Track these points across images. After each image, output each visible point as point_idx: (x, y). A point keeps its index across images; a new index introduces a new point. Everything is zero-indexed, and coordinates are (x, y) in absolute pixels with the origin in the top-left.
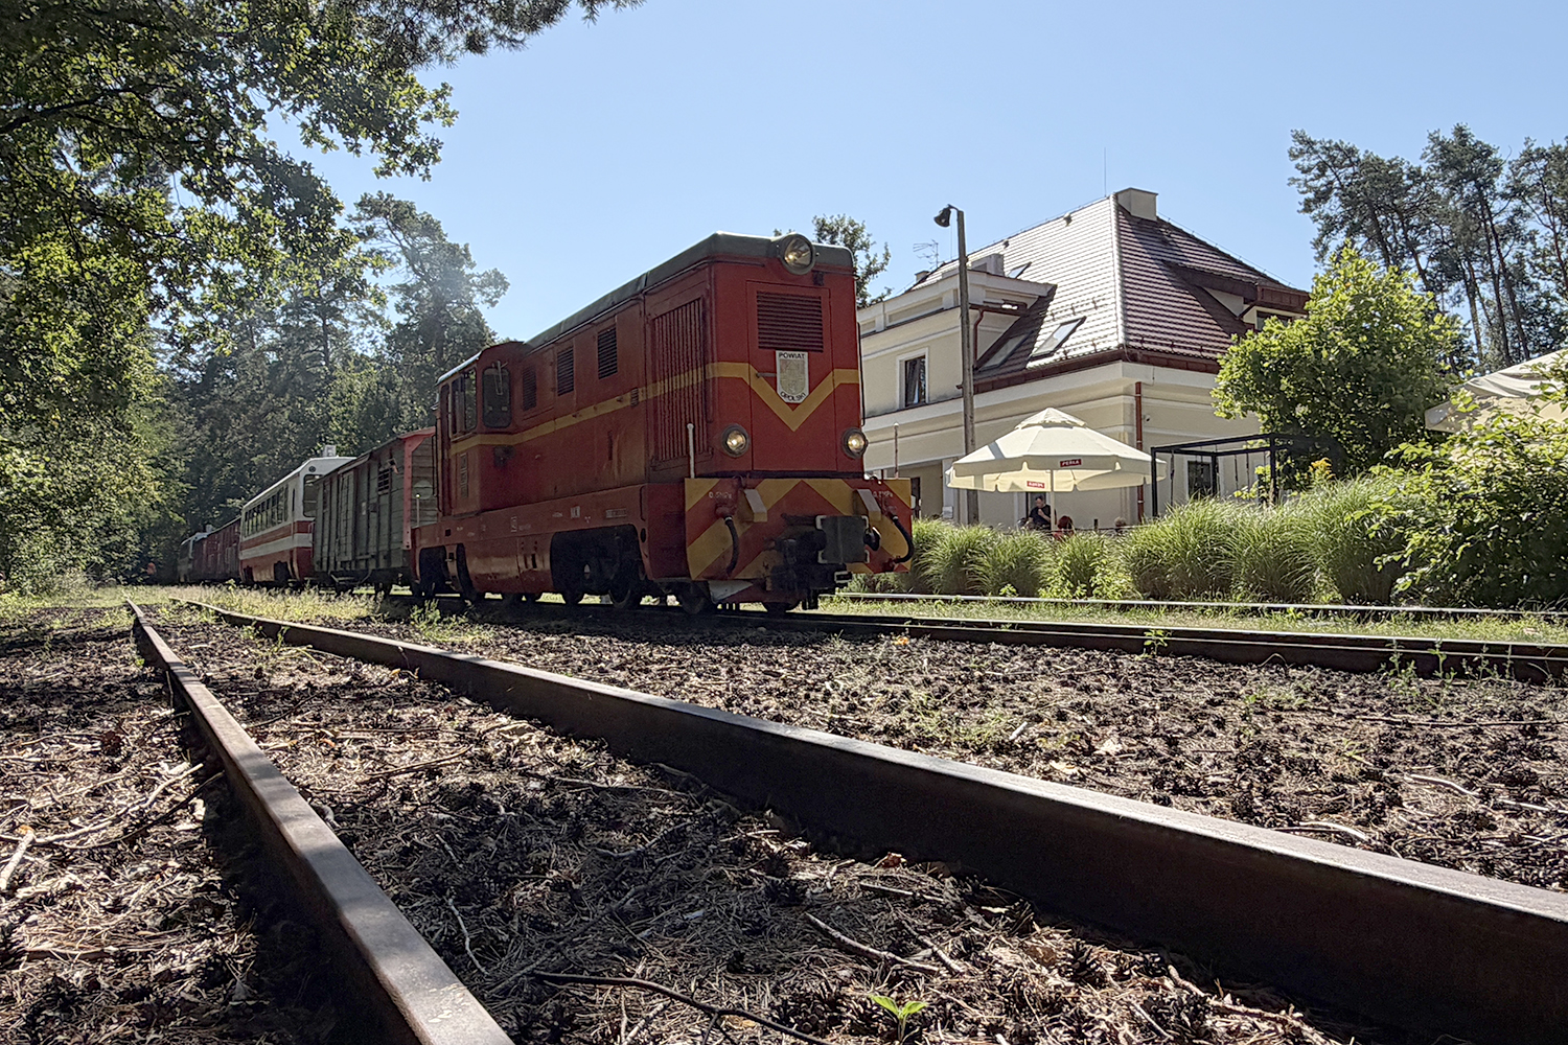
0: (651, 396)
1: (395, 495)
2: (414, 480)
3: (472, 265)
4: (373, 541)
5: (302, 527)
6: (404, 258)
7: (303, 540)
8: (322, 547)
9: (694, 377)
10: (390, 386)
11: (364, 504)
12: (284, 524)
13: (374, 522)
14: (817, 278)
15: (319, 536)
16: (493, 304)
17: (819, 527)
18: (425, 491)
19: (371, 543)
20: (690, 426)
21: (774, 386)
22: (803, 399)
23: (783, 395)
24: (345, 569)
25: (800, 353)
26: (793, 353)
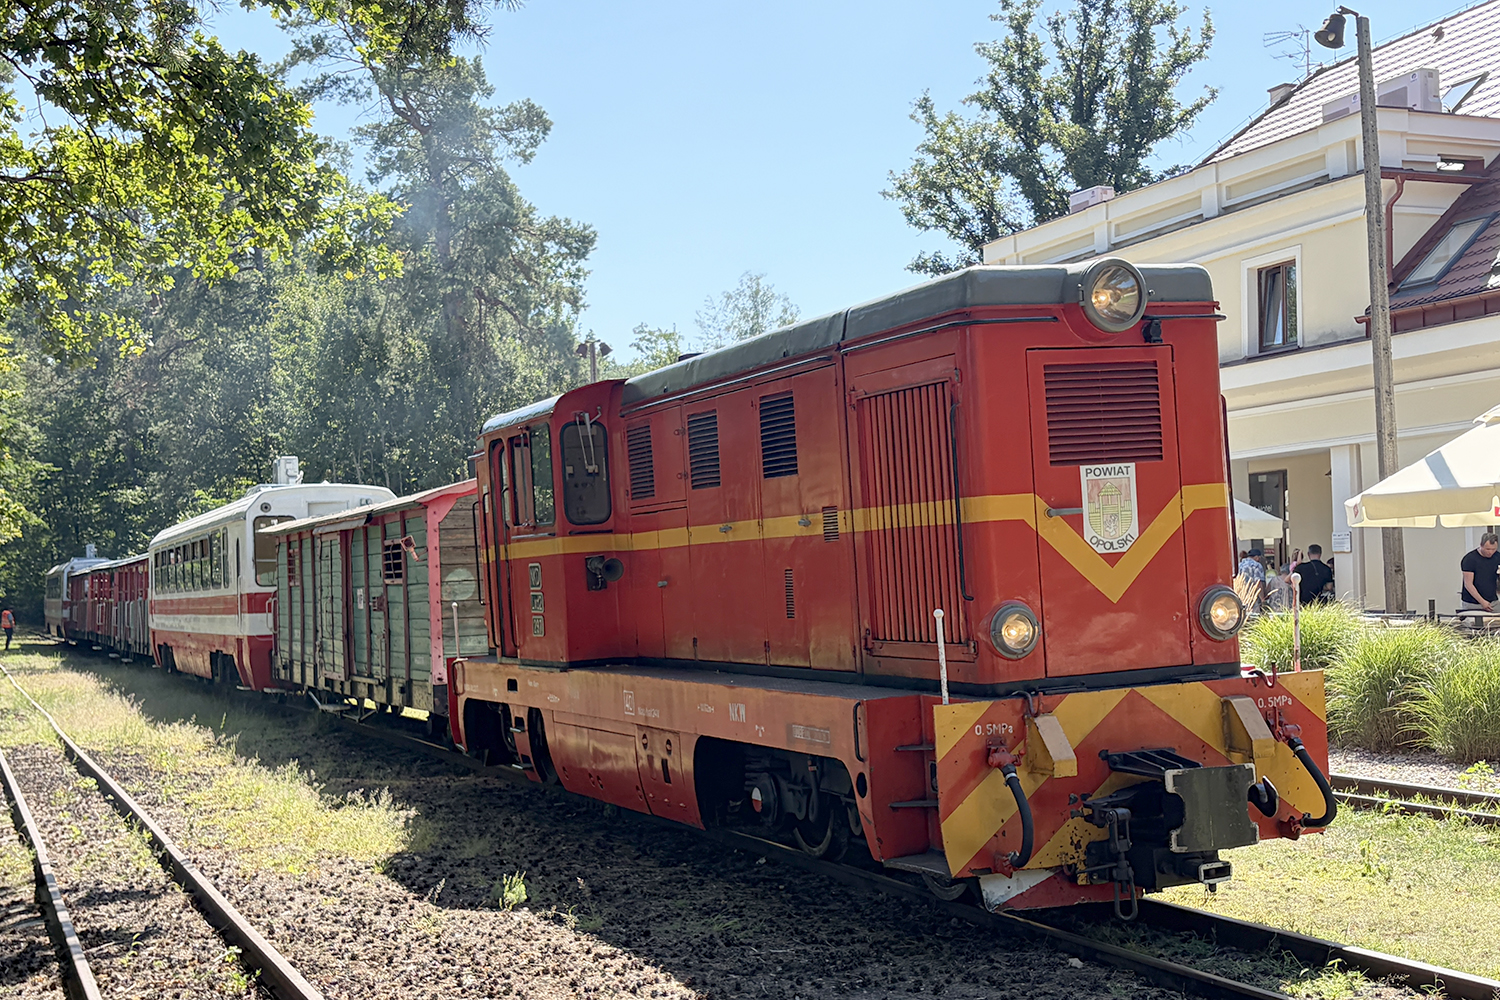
0: (859, 528)
1: (415, 591)
2: (446, 568)
4: (379, 657)
5: (256, 603)
7: (258, 624)
8: (291, 641)
9: (936, 513)
11: (360, 592)
12: (222, 592)
13: (379, 625)
14: (1148, 331)
15: (284, 620)
16: (527, 158)
17: (1170, 788)
18: (463, 583)
19: (376, 660)
20: (939, 614)
21: (1079, 529)
22: (1130, 544)
23: (1094, 540)
24: (333, 688)
25: (1122, 465)
26: (1110, 466)
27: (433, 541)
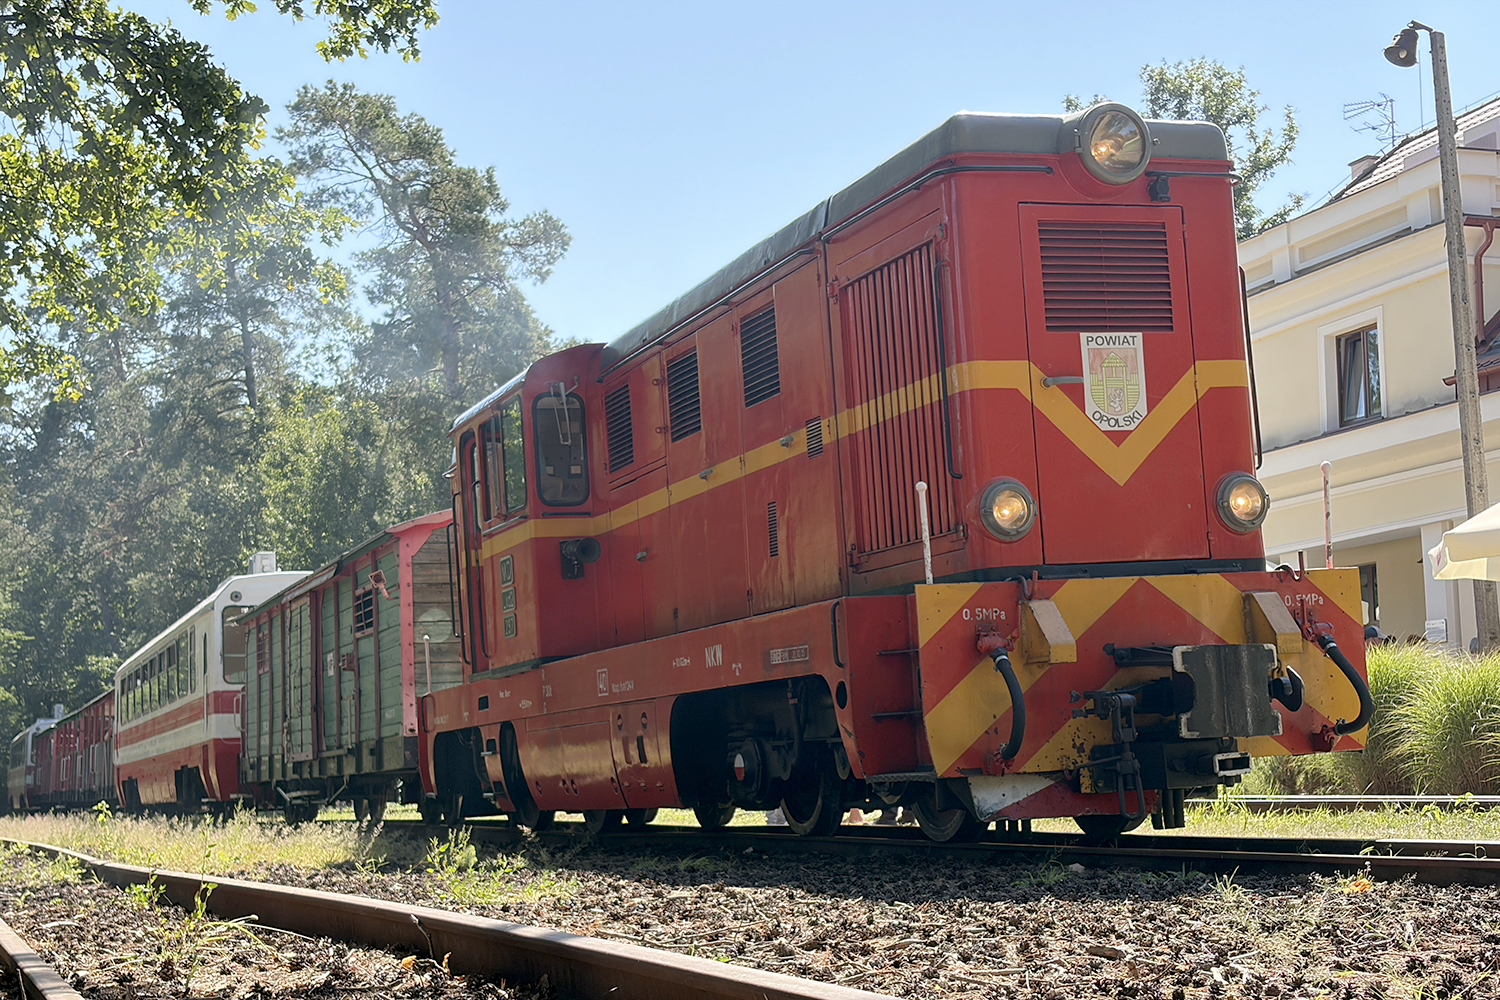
0: (844, 433)
1: (385, 638)
2: (419, 606)
3: (503, 207)
4: (349, 724)
5: (222, 703)
6: (378, 203)
7: (224, 726)
8: (259, 735)
10: (367, 436)
11: (330, 657)
12: (190, 698)
13: (349, 687)
14: (1154, 184)
15: (252, 716)
16: (543, 277)
17: (1179, 667)
18: (437, 627)
19: (346, 728)
20: (922, 486)
21: (1081, 404)
22: (1137, 422)
23: (1097, 416)
24: (301, 775)
25: (1128, 334)
26: (1113, 334)
27: (406, 576)
